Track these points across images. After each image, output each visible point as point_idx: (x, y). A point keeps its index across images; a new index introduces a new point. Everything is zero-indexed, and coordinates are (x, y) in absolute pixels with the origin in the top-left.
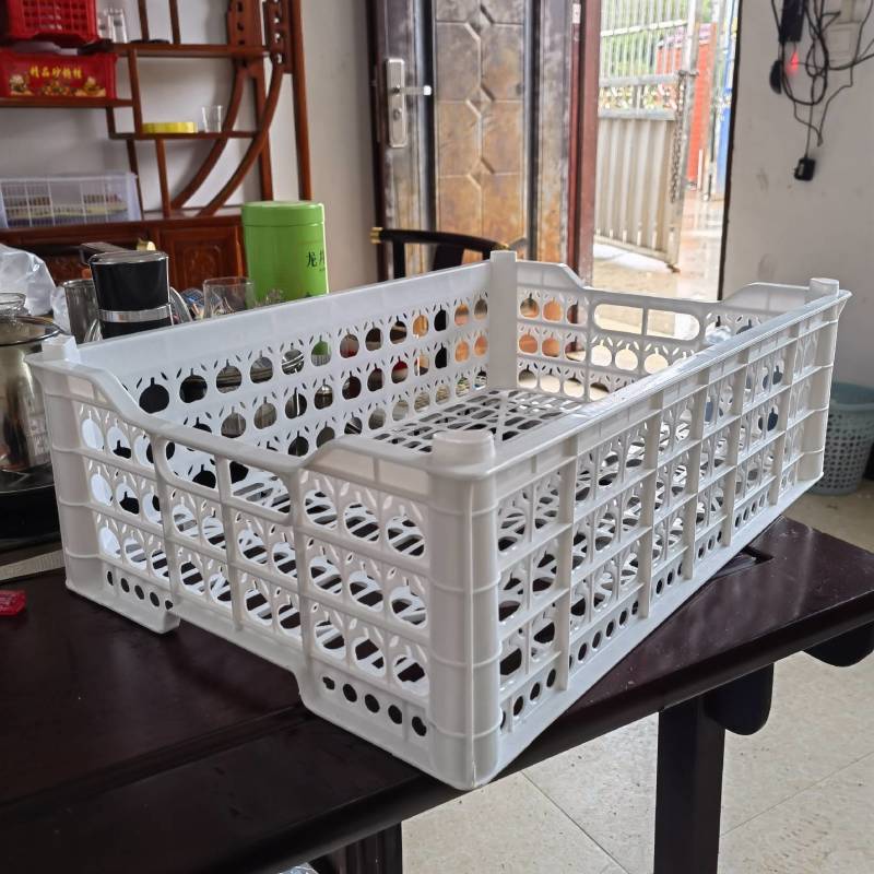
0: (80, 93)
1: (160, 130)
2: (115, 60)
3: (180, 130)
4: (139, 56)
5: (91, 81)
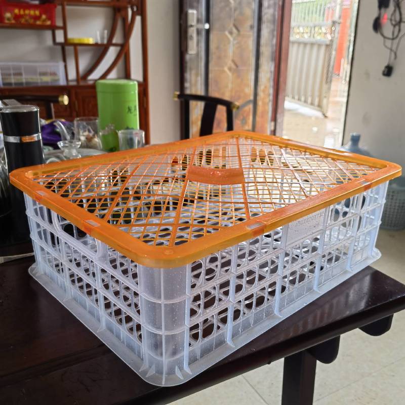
0: (38, 23)
1: (76, 41)
2: (55, 7)
3: (86, 42)
4: (68, 5)
5: (44, 17)
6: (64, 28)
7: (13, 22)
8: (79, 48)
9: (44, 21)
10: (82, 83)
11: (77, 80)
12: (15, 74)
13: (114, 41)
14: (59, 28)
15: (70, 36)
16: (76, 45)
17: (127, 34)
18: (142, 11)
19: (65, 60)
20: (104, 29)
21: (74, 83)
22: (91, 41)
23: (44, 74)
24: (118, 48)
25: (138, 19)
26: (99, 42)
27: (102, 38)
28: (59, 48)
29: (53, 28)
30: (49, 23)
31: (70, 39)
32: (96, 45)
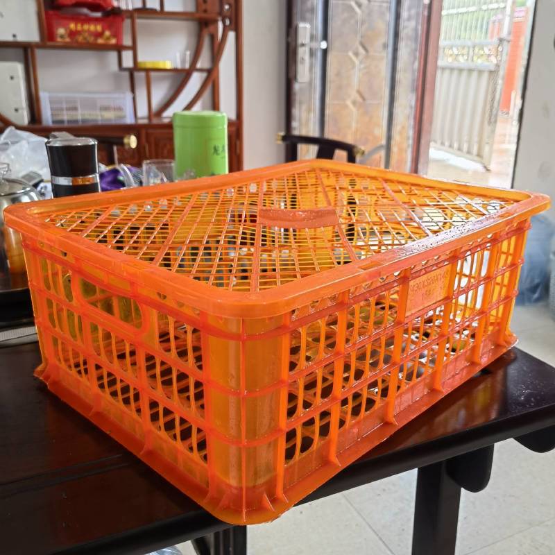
0: (100, 41)
1: (149, 66)
2: (123, 20)
3: (161, 66)
4: (139, 18)
5: (107, 33)
6: (134, 48)
7: (68, 40)
8: (153, 74)
9: (108, 38)
10: (155, 121)
11: (150, 117)
12: (68, 109)
13: (199, 66)
14: (127, 48)
15: (140, 59)
16: (148, 70)
17: (216, 56)
18: (236, 25)
19: (133, 90)
20: (187, 49)
21: (145, 121)
22: (168, 65)
23: (106, 109)
24: (204, 75)
25: (231, 35)
26: (179, 66)
27: (183, 61)
28: (126, 74)
29: (119, 49)
30: (113, 41)
31: (140, 63)
32: (175, 70)
